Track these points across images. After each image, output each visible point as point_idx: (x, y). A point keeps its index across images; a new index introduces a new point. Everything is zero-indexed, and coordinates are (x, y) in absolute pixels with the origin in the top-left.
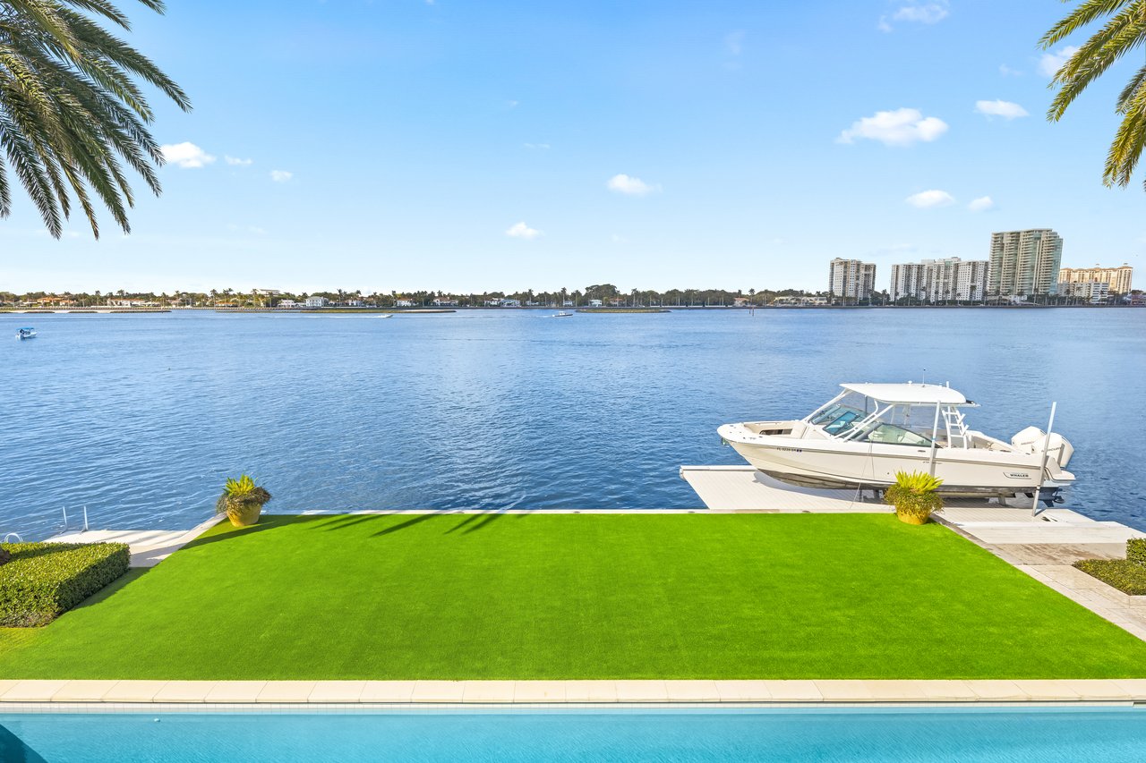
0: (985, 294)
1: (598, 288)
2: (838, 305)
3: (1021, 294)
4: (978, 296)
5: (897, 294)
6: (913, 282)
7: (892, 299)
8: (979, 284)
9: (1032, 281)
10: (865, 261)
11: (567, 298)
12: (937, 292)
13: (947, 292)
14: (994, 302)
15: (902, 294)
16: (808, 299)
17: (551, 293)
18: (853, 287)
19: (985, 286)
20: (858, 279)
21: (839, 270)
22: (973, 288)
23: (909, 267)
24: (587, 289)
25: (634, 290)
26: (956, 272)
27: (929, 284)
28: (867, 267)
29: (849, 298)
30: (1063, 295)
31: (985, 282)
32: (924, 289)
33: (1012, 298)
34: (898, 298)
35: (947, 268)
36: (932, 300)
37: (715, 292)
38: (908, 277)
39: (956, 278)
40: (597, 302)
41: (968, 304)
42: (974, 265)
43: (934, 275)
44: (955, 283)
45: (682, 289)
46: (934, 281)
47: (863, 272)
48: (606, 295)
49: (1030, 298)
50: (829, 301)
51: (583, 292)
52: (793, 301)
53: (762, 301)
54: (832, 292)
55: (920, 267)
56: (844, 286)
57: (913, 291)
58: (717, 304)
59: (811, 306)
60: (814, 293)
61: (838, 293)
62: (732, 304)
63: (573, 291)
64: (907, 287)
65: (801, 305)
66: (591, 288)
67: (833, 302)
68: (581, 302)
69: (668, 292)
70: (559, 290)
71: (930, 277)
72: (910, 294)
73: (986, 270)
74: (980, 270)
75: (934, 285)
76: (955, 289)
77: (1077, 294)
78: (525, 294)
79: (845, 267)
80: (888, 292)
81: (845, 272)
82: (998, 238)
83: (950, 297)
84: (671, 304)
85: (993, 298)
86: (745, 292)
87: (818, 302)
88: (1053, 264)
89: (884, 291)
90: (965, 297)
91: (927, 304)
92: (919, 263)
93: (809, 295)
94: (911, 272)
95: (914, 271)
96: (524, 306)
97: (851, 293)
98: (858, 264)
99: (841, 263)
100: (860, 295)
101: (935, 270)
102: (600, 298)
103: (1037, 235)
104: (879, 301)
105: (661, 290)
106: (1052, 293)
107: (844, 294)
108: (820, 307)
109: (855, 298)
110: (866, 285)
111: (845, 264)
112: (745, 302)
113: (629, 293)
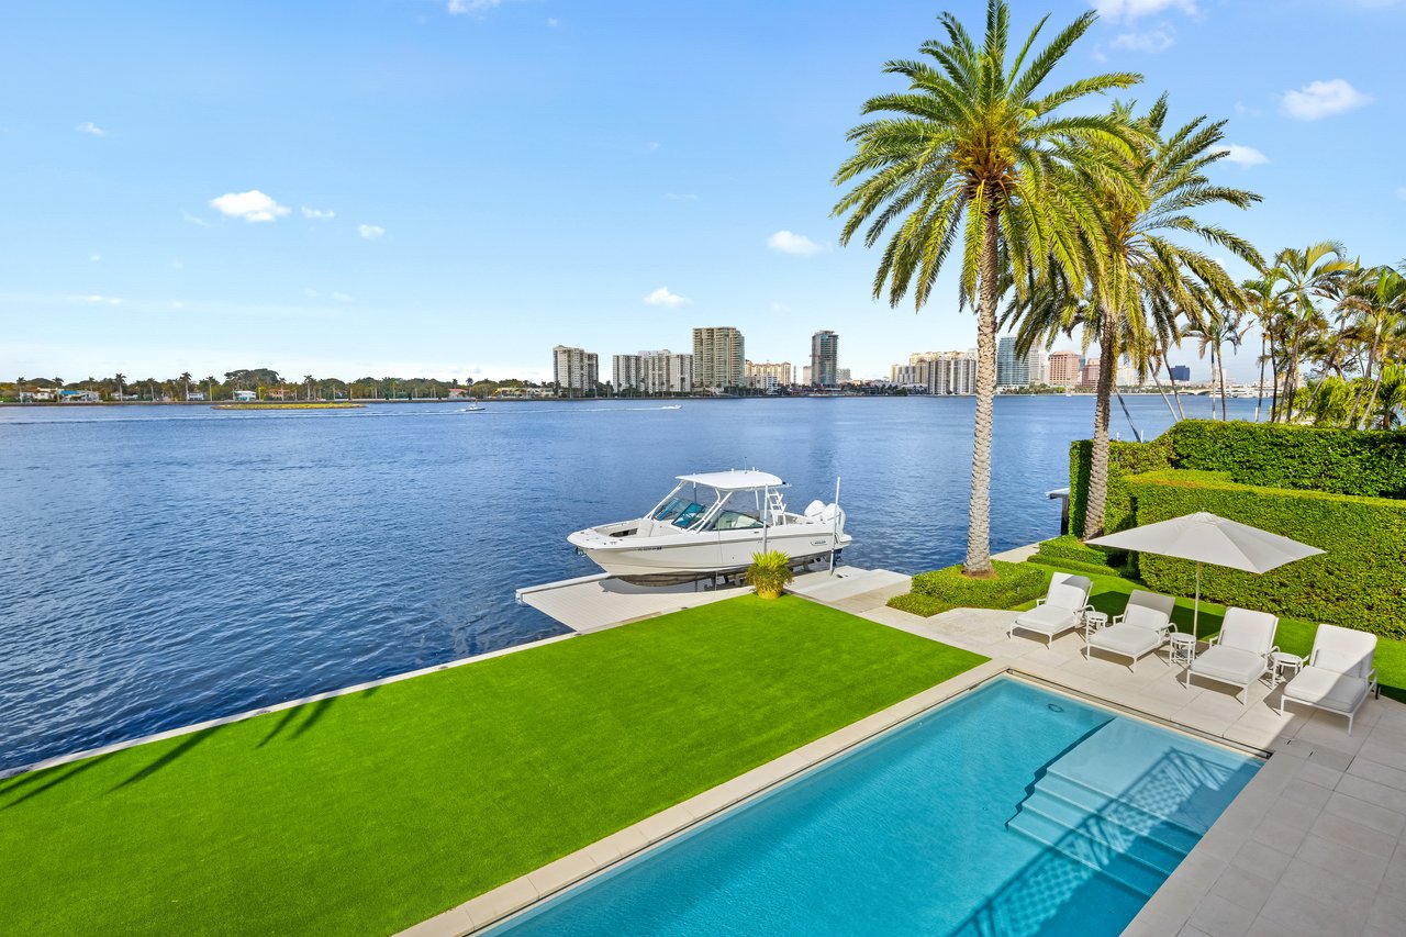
0: (693, 385)
1: (247, 374)
2: (564, 397)
3: (719, 386)
4: (687, 388)
5: (620, 385)
6: (633, 372)
7: (616, 391)
8: (687, 376)
9: (726, 375)
10: (588, 351)
11: (192, 388)
12: (654, 384)
13: (663, 384)
14: (698, 393)
15: (624, 386)
16: (534, 390)
17: (160, 379)
18: (578, 378)
19: (691, 378)
20: (582, 369)
21: (563, 358)
22: (683, 380)
23: (628, 358)
24: (228, 375)
25: (308, 377)
26: (668, 364)
27: (647, 375)
28: (590, 357)
29: (575, 390)
30: (749, 387)
31: (691, 374)
32: (643, 381)
33: (713, 389)
34: (621, 389)
35: (660, 360)
36: (651, 392)
37: (423, 381)
38: (628, 368)
39: (668, 369)
40: (248, 394)
41: (681, 395)
42: (682, 357)
43: (650, 367)
44: (668, 375)
45: (379, 377)
46: (650, 372)
47: (586, 361)
48: (263, 383)
49: (726, 390)
50: (556, 393)
51: (222, 380)
52: (518, 393)
53: (482, 392)
54: (558, 383)
55: (637, 359)
56: (569, 376)
57: (634, 383)
58: (428, 396)
59: (536, 398)
60: (539, 384)
61: (564, 384)
62: (447, 396)
63: (205, 377)
64: (628, 378)
65: (527, 397)
66: (235, 374)
67: (559, 393)
68: (217, 393)
69: (359, 381)
70: (176, 375)
71: (647, 368)
72: (631, 385)
73: (691, 363)
74: (687, 362)
75: (651, 377)
76: (668, 381)
77: (758, 386)
78: (107, 383)
79: (569, 356)
80: (612, 383)
81: (569, 361)
82: (698, 332)
83: (665, 389)
84: (364, 397)
85: (699, 390)
86: (462, 382)
87: (544, 393)
88: (739, 358)
89: (608, 382)
90: (677, 389)
91: (647, 395)
92: (637, 354)
93: (534, 386)
94: (629, 363)
95: (633, 361)
96: (107, 400)
97: (577, 385)
98: (582, 353)
99: (564, 352)
100: (586, 387)
101: (650, 362)
102: (253, 388)
103: (725, 332)
104: (604, 392)
105: (348, 378)
106: (741, 385)
107: (570, 384)
108: (547, 399)
109: (582, 389)
110: (590, 376)
111: (569, 352)
112: (462, 393)
113: (300, 381)
